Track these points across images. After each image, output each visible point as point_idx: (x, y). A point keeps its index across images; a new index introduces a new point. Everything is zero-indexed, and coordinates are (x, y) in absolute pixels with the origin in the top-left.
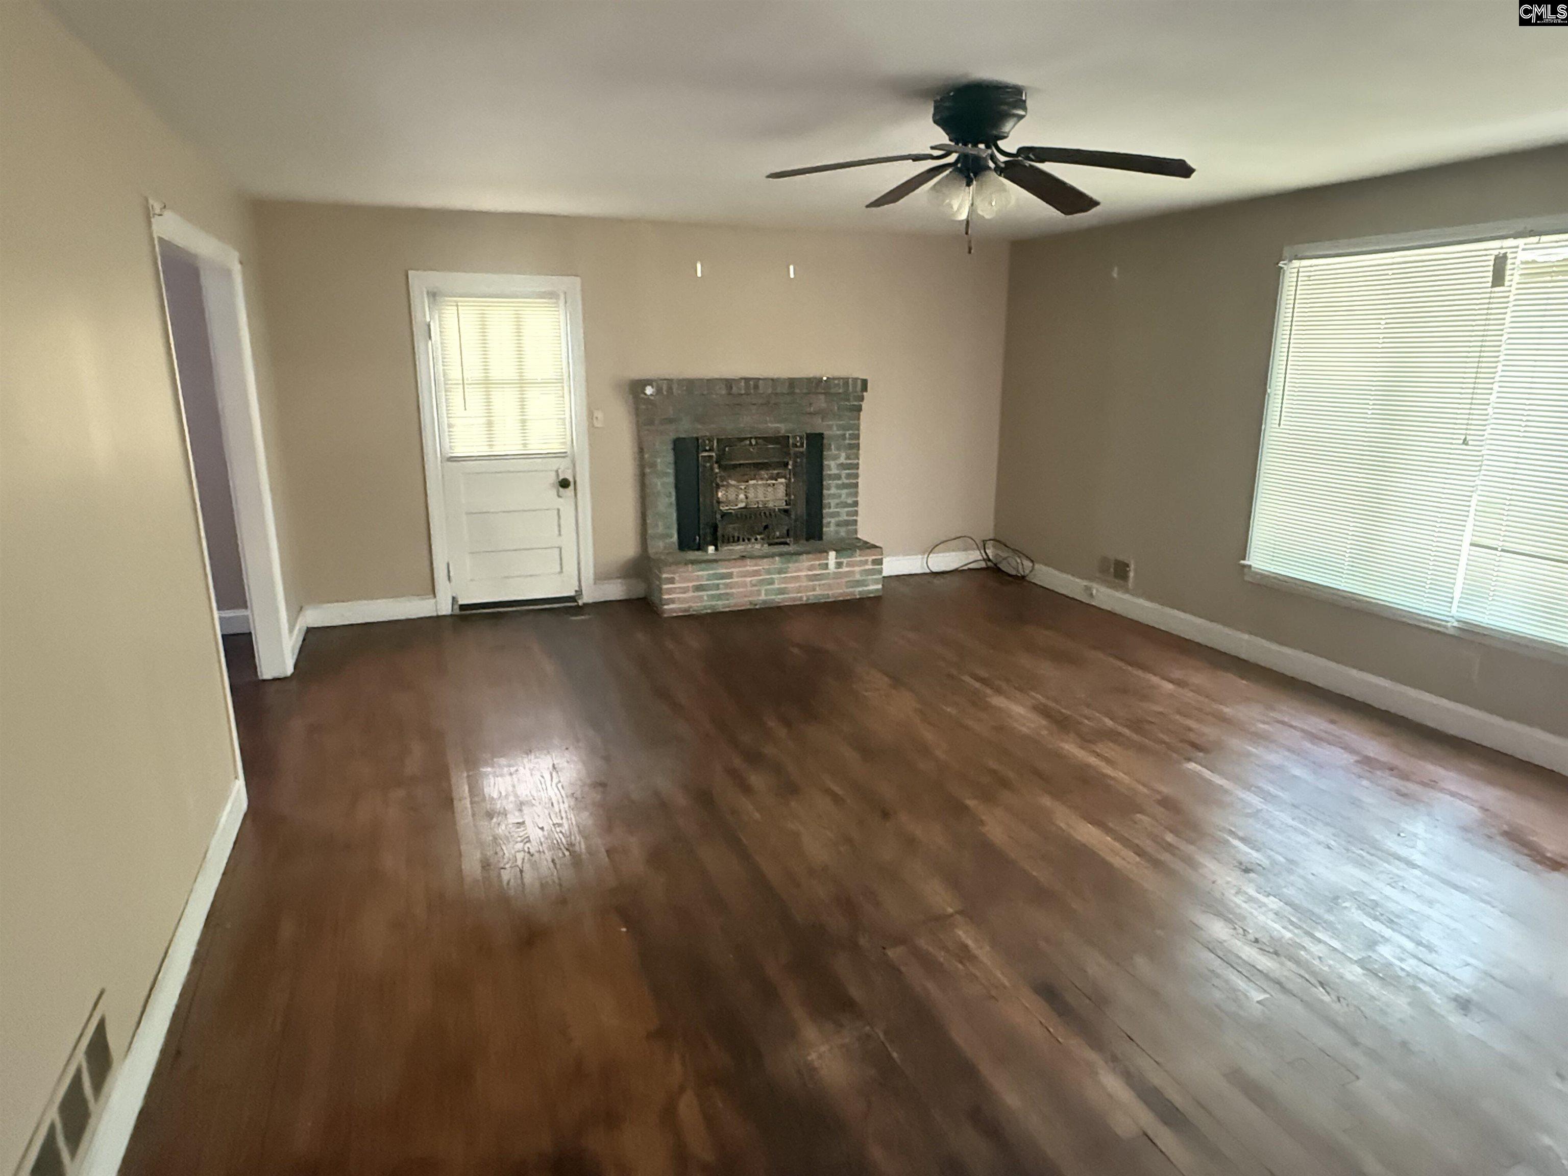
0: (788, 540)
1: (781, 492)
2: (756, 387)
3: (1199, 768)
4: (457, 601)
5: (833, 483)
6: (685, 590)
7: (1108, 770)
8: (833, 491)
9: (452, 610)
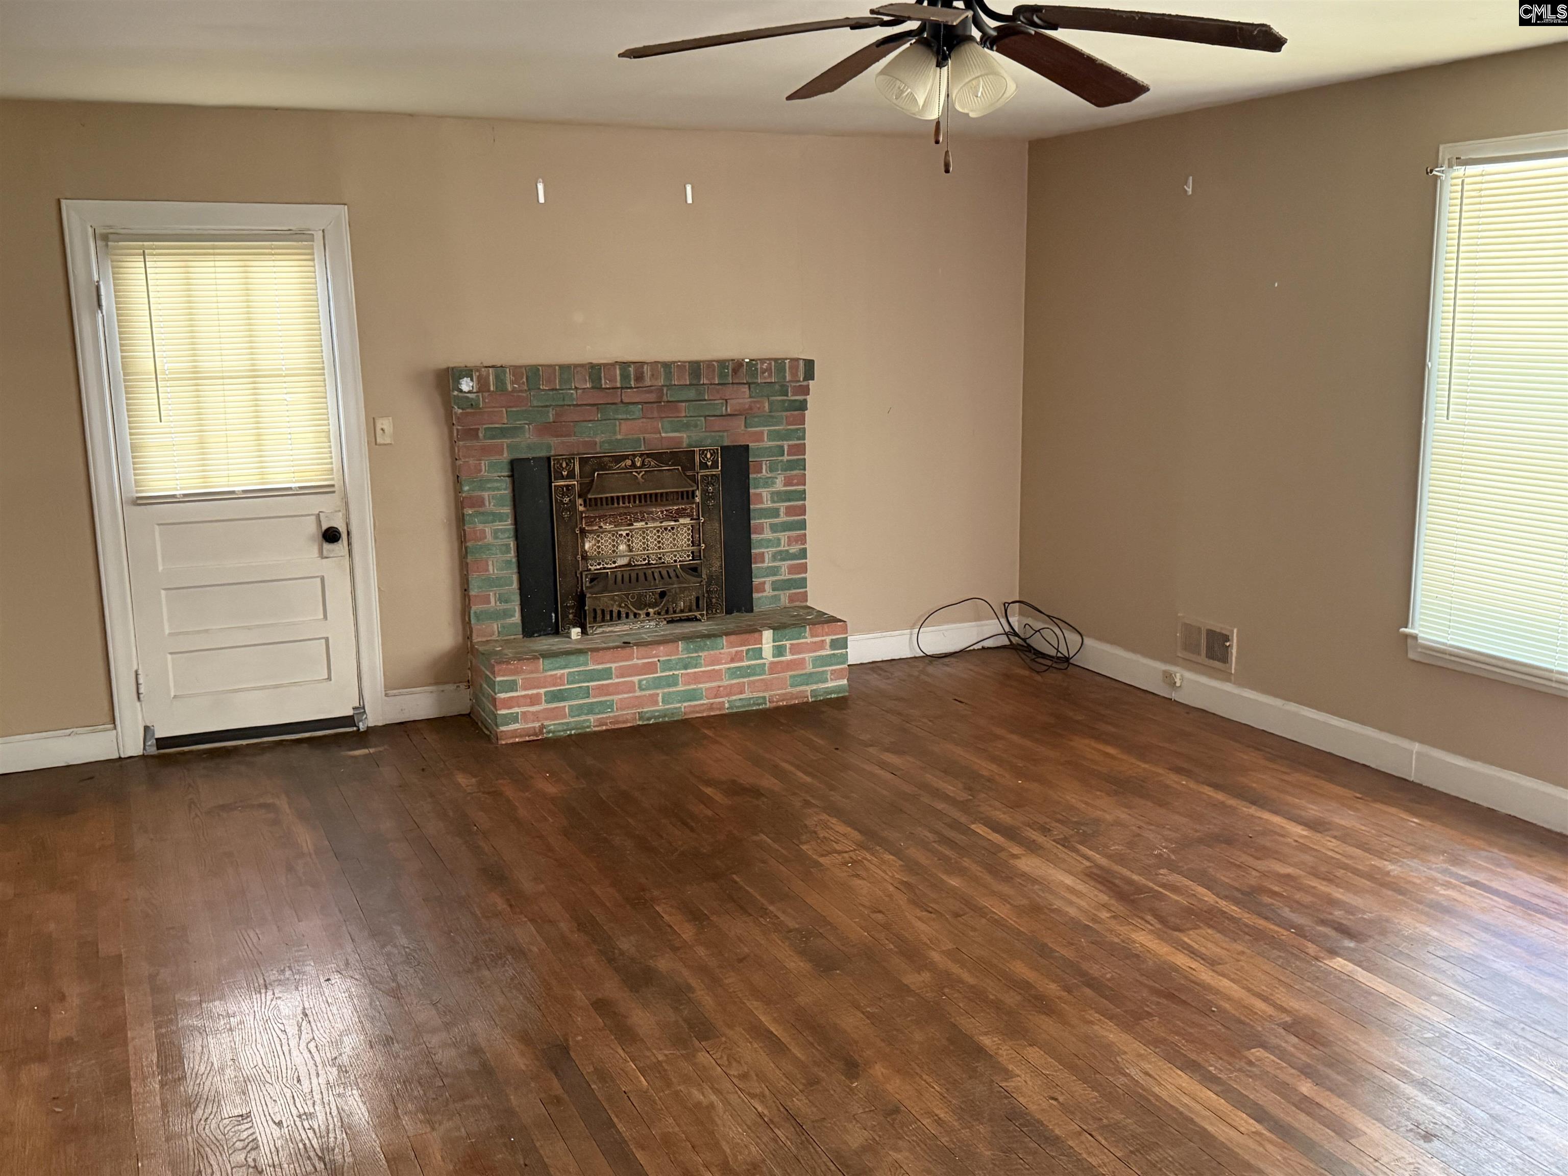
0: (697, 614)
1: (683, 539)
2: (639, 377)
3: (1350, 966)
4: (153, 734)
5: (766, 522)
6: (534, 700)
7: (1205, 975)
8: (768, 535)
9: (144, 749)
